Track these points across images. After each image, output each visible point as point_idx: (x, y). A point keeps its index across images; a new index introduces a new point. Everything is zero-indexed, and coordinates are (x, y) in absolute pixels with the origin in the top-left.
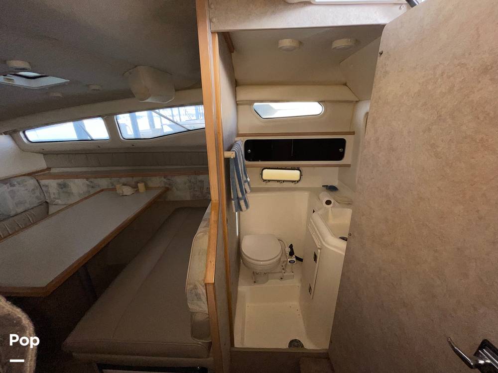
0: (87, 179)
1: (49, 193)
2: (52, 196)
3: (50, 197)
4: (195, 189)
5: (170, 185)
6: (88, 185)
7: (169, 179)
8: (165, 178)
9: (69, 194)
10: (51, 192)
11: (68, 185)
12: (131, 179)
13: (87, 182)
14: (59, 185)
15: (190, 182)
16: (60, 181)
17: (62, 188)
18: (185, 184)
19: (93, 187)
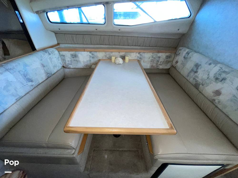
0: (90, 52)
1: (65, 60)
2: (67, 63)
3: (65, 63)
4: (154, 62)
5: (140, 58)
6: (90, 57)
7: (141, 55)
8: (139, 54)
9: (78, 61)
10: (66, 60)
11: (77, 55)
12: (118, 53)
13: (90, 54)
14: (72, 55)
15: (153, 57)
16: (72, 53)
17: (73, 58)
18: (149, 58)
19: (93, 58)
